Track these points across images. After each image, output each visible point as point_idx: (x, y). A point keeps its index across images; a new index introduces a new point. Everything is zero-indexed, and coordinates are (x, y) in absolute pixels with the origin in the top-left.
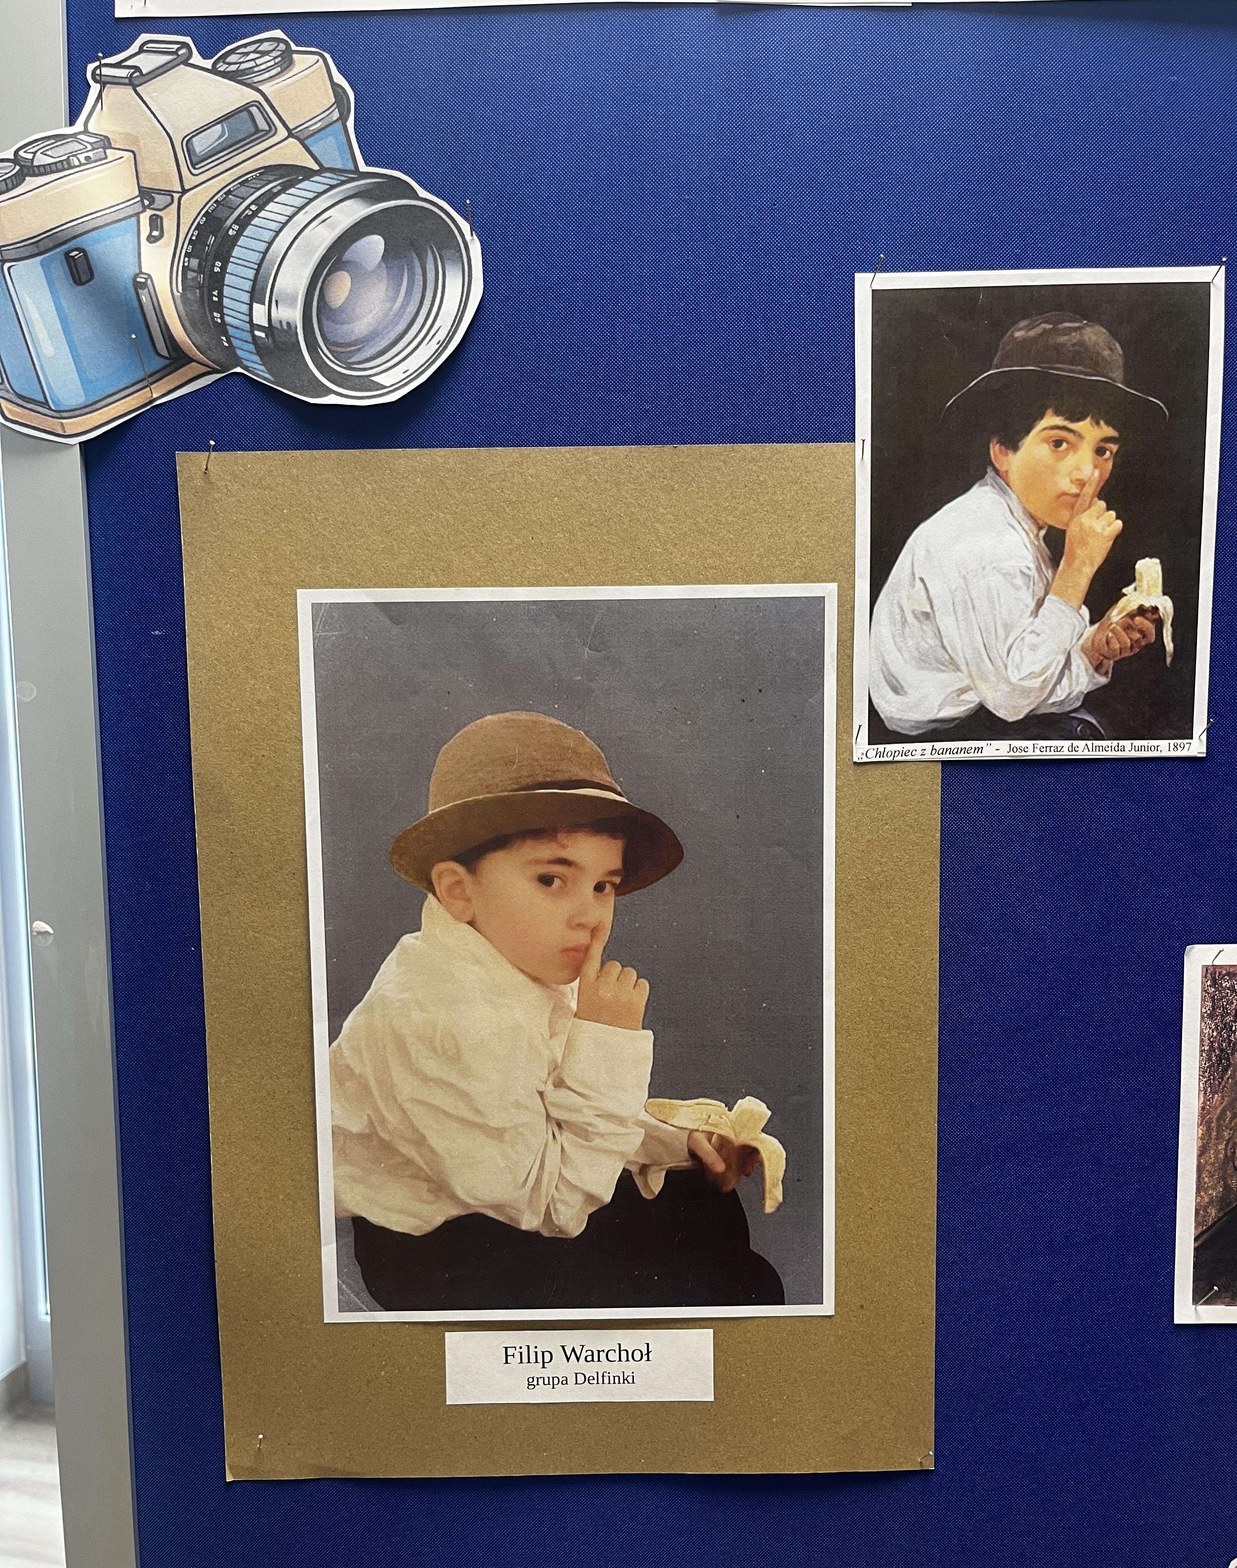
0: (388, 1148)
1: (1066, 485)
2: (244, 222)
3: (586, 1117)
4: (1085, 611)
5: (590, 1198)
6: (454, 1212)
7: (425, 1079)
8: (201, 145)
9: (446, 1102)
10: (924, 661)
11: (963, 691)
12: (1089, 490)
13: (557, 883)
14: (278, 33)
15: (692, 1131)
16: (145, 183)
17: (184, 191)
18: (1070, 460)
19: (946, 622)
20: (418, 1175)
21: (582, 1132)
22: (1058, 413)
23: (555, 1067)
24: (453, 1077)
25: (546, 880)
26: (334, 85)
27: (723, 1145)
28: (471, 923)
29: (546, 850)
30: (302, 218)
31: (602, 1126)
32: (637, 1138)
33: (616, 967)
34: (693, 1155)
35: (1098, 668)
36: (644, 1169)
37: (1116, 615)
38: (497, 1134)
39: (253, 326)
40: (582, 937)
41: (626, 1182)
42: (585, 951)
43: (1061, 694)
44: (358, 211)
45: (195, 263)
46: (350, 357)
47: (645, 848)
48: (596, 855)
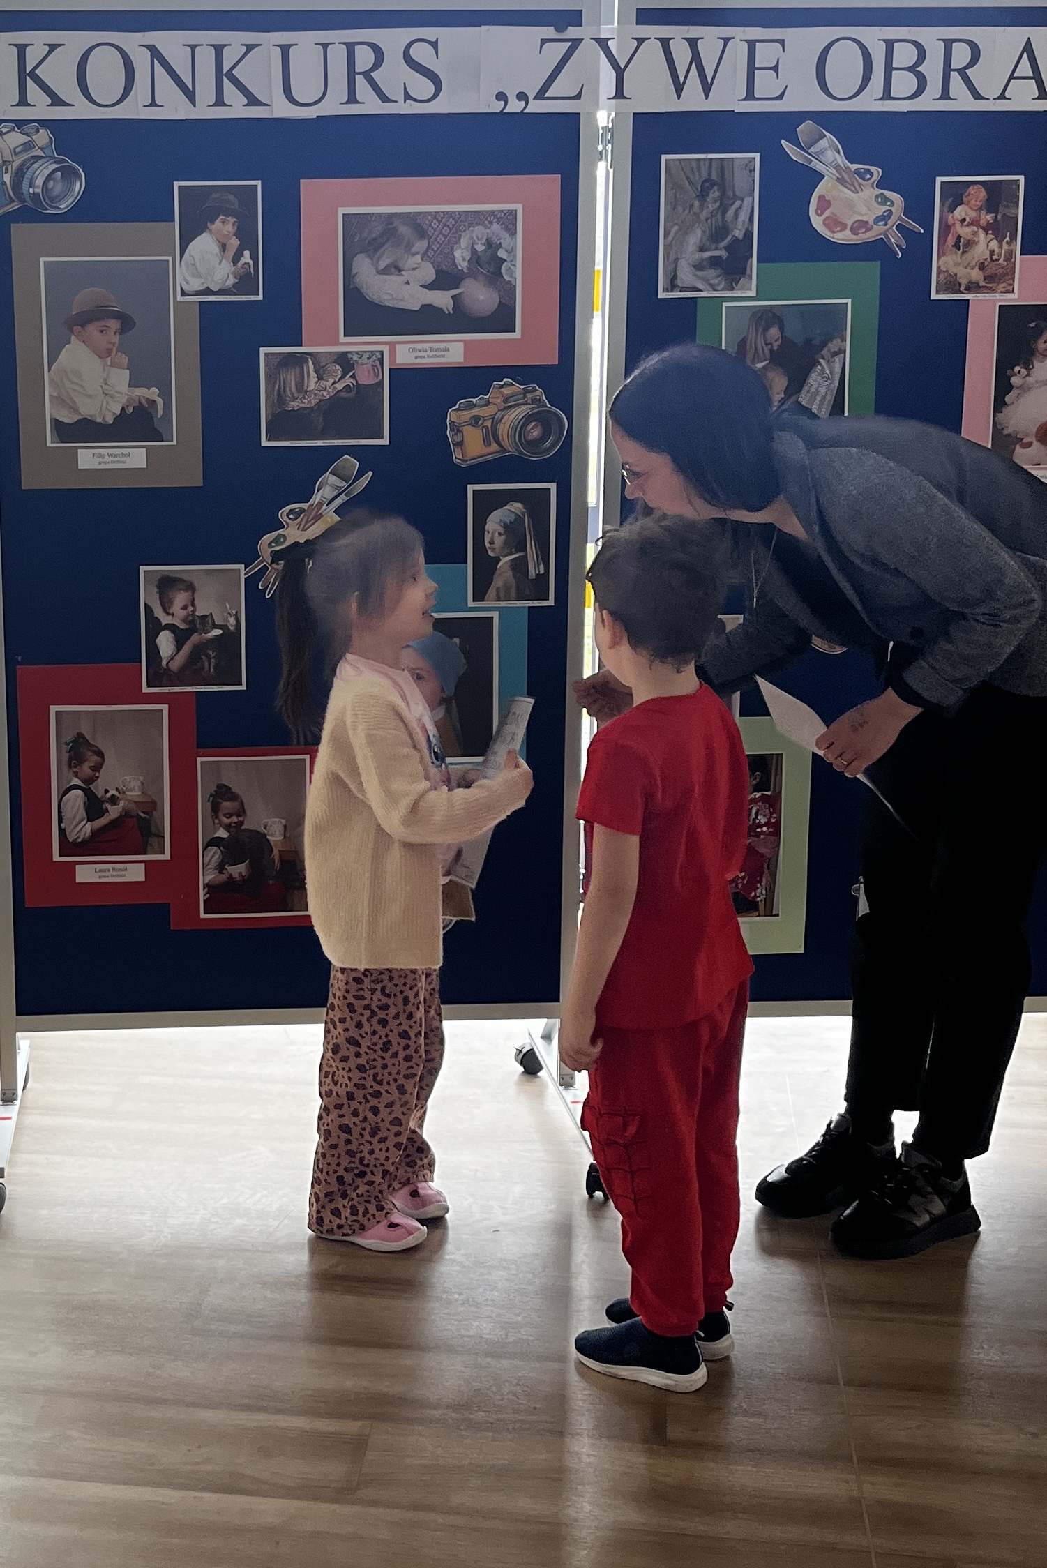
0: (64, 401)
1: (225, 233)
2: (28, 168)
3: (112, 393)
4: (232, 264)
5: (114, 414)
6: (81, 417)
7: (73, 383)
8: (17, 150)
9: (77, 388)
10: (193, 276)
11: (203, 283)
12: (232, 234)
13: (104, 332)
14: (36, 124)
15: (139, 397)
16: (5, 159)
17: (13, 161)
18: (227, 226)
19: (198, 264)
20: (71, 407)
21: (112, 397)
22: (223, 215)
23: (105, 380)
24: (80, 382)
25: (102, 331)
26: (50, 137)
27: (147, 400)
28: (84, 342)
29: (102, 323)
30: (41, 168)
31: (118, 395)
32: (124, 399)
33: (119, 354)
34: (140, 402)
35: (236, 278)
36: (128, 406)
37: (239, 264)
38: (90, 397)
39: (30, 193)
40: (111, 346)
41: (123, 409)
42: (112, 349)
43: (227, 284)
44: (55, 166)
45: (16, 178)
46: (53, 201)
47: (126, 322)
48: (114, 324)
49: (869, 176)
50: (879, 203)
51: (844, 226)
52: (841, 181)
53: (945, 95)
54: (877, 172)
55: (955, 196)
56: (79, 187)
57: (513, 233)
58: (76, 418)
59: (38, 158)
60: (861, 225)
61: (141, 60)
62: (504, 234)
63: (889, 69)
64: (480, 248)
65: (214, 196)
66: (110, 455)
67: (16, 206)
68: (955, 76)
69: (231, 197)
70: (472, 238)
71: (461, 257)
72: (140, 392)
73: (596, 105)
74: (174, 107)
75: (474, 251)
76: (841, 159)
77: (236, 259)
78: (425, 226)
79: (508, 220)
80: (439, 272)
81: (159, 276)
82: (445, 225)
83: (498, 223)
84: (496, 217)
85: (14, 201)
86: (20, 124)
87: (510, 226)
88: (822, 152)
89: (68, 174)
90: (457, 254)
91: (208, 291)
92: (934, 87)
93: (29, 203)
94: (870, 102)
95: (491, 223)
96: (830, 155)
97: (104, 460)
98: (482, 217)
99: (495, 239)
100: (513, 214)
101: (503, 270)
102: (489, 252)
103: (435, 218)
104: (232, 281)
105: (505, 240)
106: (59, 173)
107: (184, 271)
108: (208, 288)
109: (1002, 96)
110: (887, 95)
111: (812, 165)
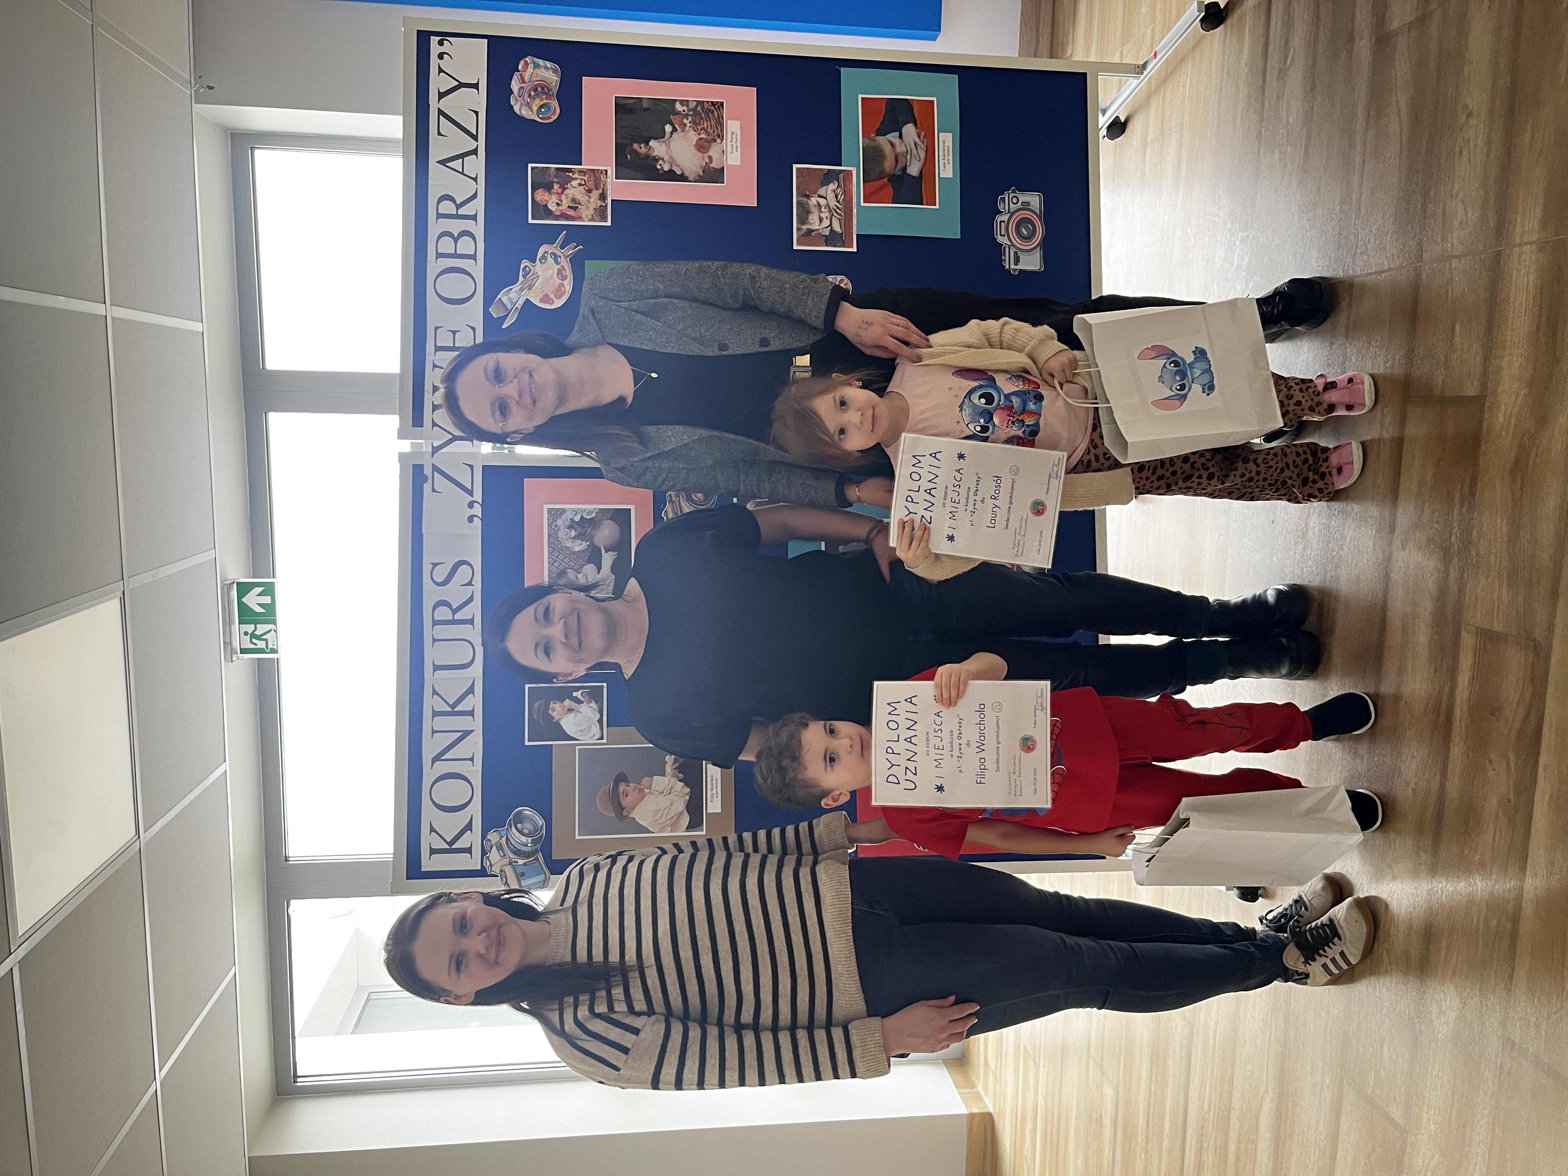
0: (674, 822)
1: (560, 709)
2: (515, 847)
4: (582, 705)
5: (683, 787)
6: (685, 810)
8: (502, 855)
11: (595, 724)
12: (561, 705)
13: (627, 793)
14: (484, 841)
15: (671, 769)
17: (510, 857)
19: (583, 728)
20: (679, 817)
21: (672, 789)
22: (548, 710)
23: (660, 793)
24: (661, 812)
25: (627, 795)
26: (493, 832)
27: (674, 763)
28: (634, 808)
29: (621, 795)
30: (514, 838)
31: (671, 784)
32: (673, 779)
33: (642, 783)
34: (676, 769)
35: (591, 702)
36: (678, 777)
37: (582, 699)
39: (531, 846)
40: (637, 789)
41: (680, 781)
42: (639, 789)
43: (596, 708)
44: (513, 828)
45: (521, 856)
46: (536, 829)
47: (621, 778)
48: (622, 787)
49: (527, 269)
50: (546, 261)
51: (562, 285)
52: (530, 288)
53: (474, 218)
54: (525, 263)
55: (542, 211)
56: (528, 812)
57: (564, 510)
58: (686, 814)
59: (507, 839)
60: (560, 273)
61: (442, 768)
62: (564, 516)
63: (455, 256)
64: (573, 533)
65: (535, 717)
66: (712, 790)
67: (540, 856)
68: (461, 212)
69: (536, 705)
70: (566, 539)
71: (579, 546)
72: (669, 769)
73: (479, 454)
74: (475, 745)
75: (575, 538)
76: (516, 287)
77: (579, 702)
78: (558, 571)
79: (555, 514)
80: (589, 562)
81: (589, 755)
82: (557, 557)
83: (556, 521)
84: (552, 523)
85: (537, 858)
86: (484, 852)
87: (559, 513)
88: (510, 300)
89: (519, 819)
90: (577, 549)
91: (600, 721)
92: (468, 225)
93: (539, 846)
94: (478, 269)
95: (556, 526)
96: (513, 295)
97: (715, 793)
98: (552, 532)
99: (567, 523)
100: (550, 511)
101: (589, 518)
102: (575, 526)
103: (553, 564)
104: (593, 705)
105: (569, 515)
106: (519, 825)
107: (587, 737)
108: (598, 721)
109: (475, 179)
110: (473, 257)
111: (520, 307)
